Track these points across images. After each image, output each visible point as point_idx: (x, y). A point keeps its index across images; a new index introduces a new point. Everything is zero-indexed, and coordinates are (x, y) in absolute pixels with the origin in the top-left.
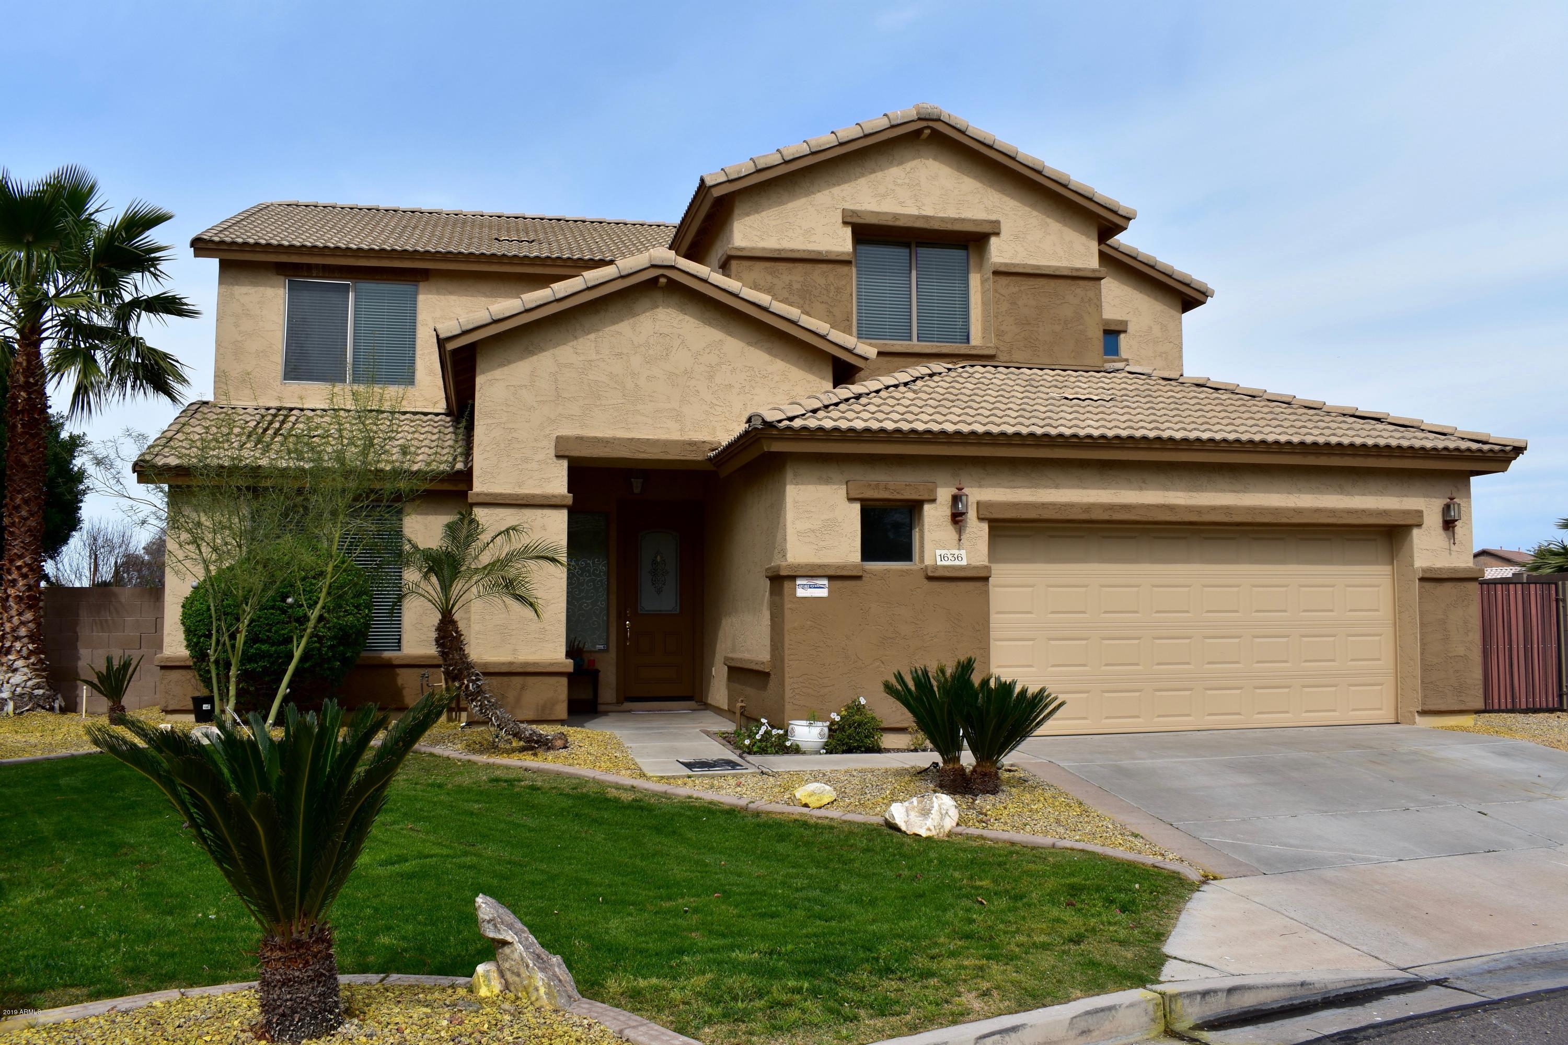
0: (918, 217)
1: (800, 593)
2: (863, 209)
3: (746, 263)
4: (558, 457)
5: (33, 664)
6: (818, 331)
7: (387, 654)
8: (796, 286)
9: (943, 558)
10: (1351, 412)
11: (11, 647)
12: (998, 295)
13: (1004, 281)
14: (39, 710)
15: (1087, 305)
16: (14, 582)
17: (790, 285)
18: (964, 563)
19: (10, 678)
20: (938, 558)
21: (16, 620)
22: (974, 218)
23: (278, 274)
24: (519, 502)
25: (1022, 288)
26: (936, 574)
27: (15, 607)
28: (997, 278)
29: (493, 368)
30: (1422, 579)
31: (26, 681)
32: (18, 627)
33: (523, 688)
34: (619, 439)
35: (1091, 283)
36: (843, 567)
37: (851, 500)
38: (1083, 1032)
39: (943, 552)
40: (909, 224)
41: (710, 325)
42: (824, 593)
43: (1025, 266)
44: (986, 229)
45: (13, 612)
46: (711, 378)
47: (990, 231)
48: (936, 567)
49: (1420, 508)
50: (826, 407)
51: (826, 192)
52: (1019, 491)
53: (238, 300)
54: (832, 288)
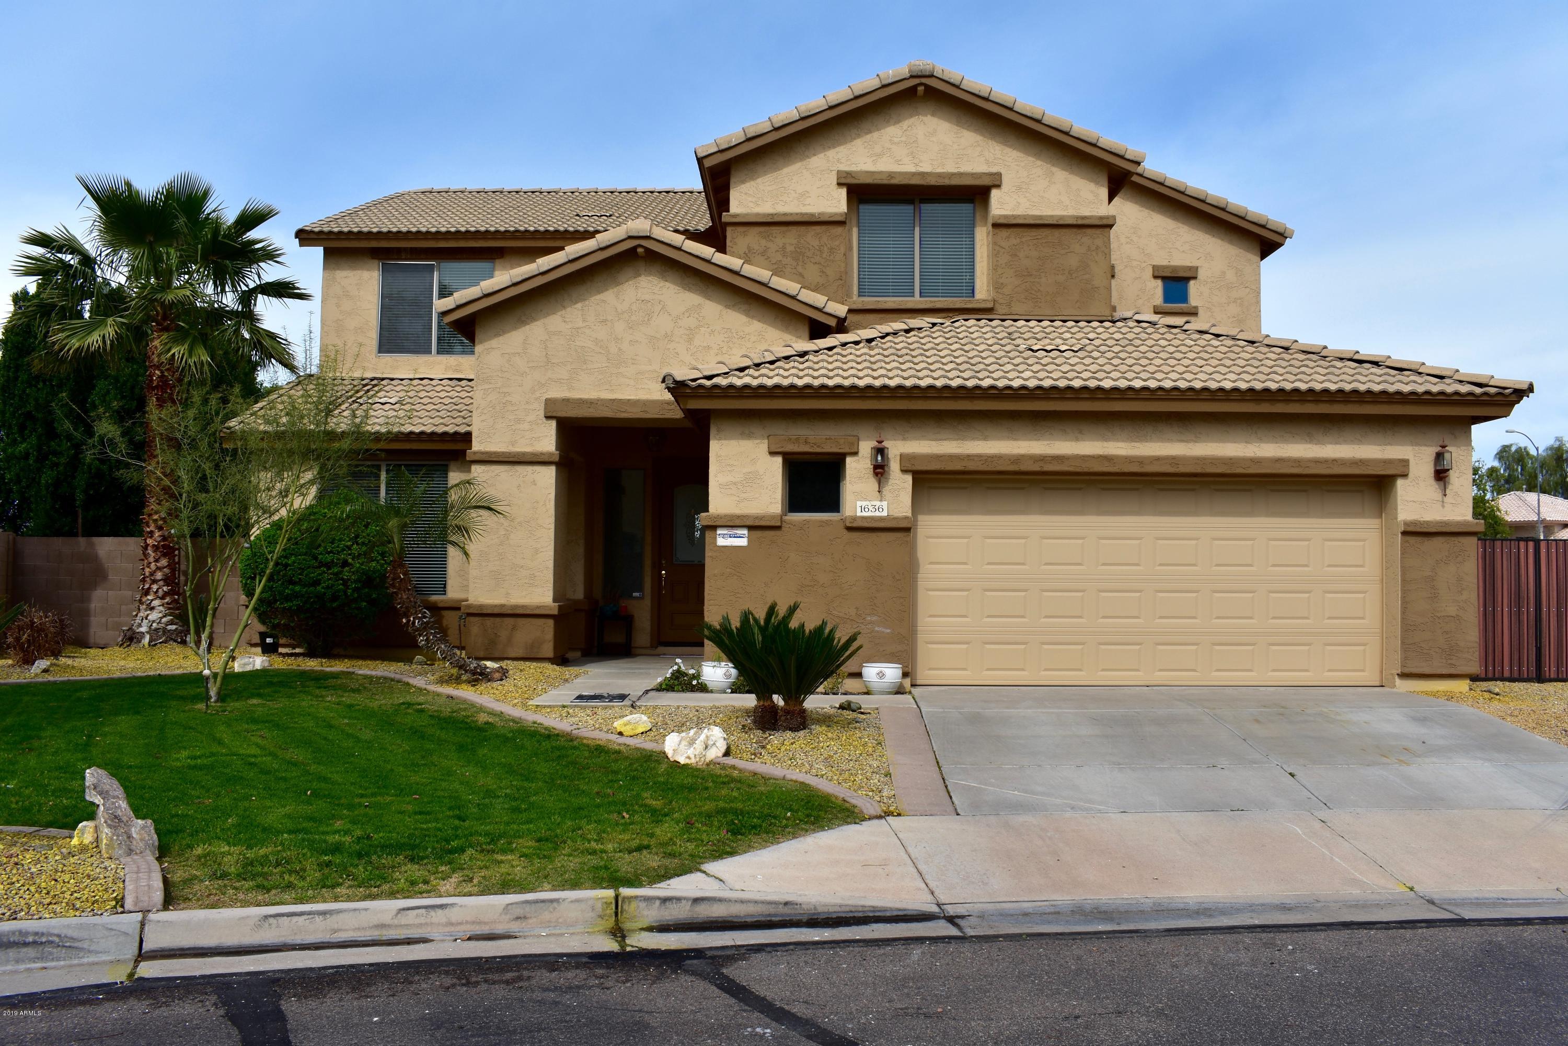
0: (914, 174)
1: (721, 542)
2: (859, 169)
3: (741, 229)
4: (548, 417)
5: (167, 603)
6: (787, 292)
7: (434, 598)
8: (790, 248)
9: (863, 509)
10: (1348, 356)
11: (149, 588)
12: (997, 248)
13: (1004, 233)
14: (171, 643)
15: (1094, 253)
16: (151, 533)
17: (784, 248)
18: (885, 514)
19: (148, 615)
20: (859, 509)
21: (153, 566)
22: (974, 171)
23: (373, 258)
24: (511, 459)
25: (1024, 240)
26: (855, 525)
27: (153, 554)
28: (997, 231)
29: (490, 339)
30: (1404, 533)
31: (161, 618)
32: (155, 572)
33: (514, 628)
34: (602, 400)
35: (1098, 231)
36: (762, 518)
37: (772, 453)
38: (518, 918)
39: (864, 504)
40: (905, 181)
41: (689, 290)
42: (743, 542)
43: (1025, 217)
44: (986, 182)
45: (151, 559)
46: (690, 340)
47: (990, 184)
48: (855, 518)
49: (1406, 457)
50: (758, 365)
51: (822, 155)
52: (945, 443)
53: (339, 283)
54: (825, 248)
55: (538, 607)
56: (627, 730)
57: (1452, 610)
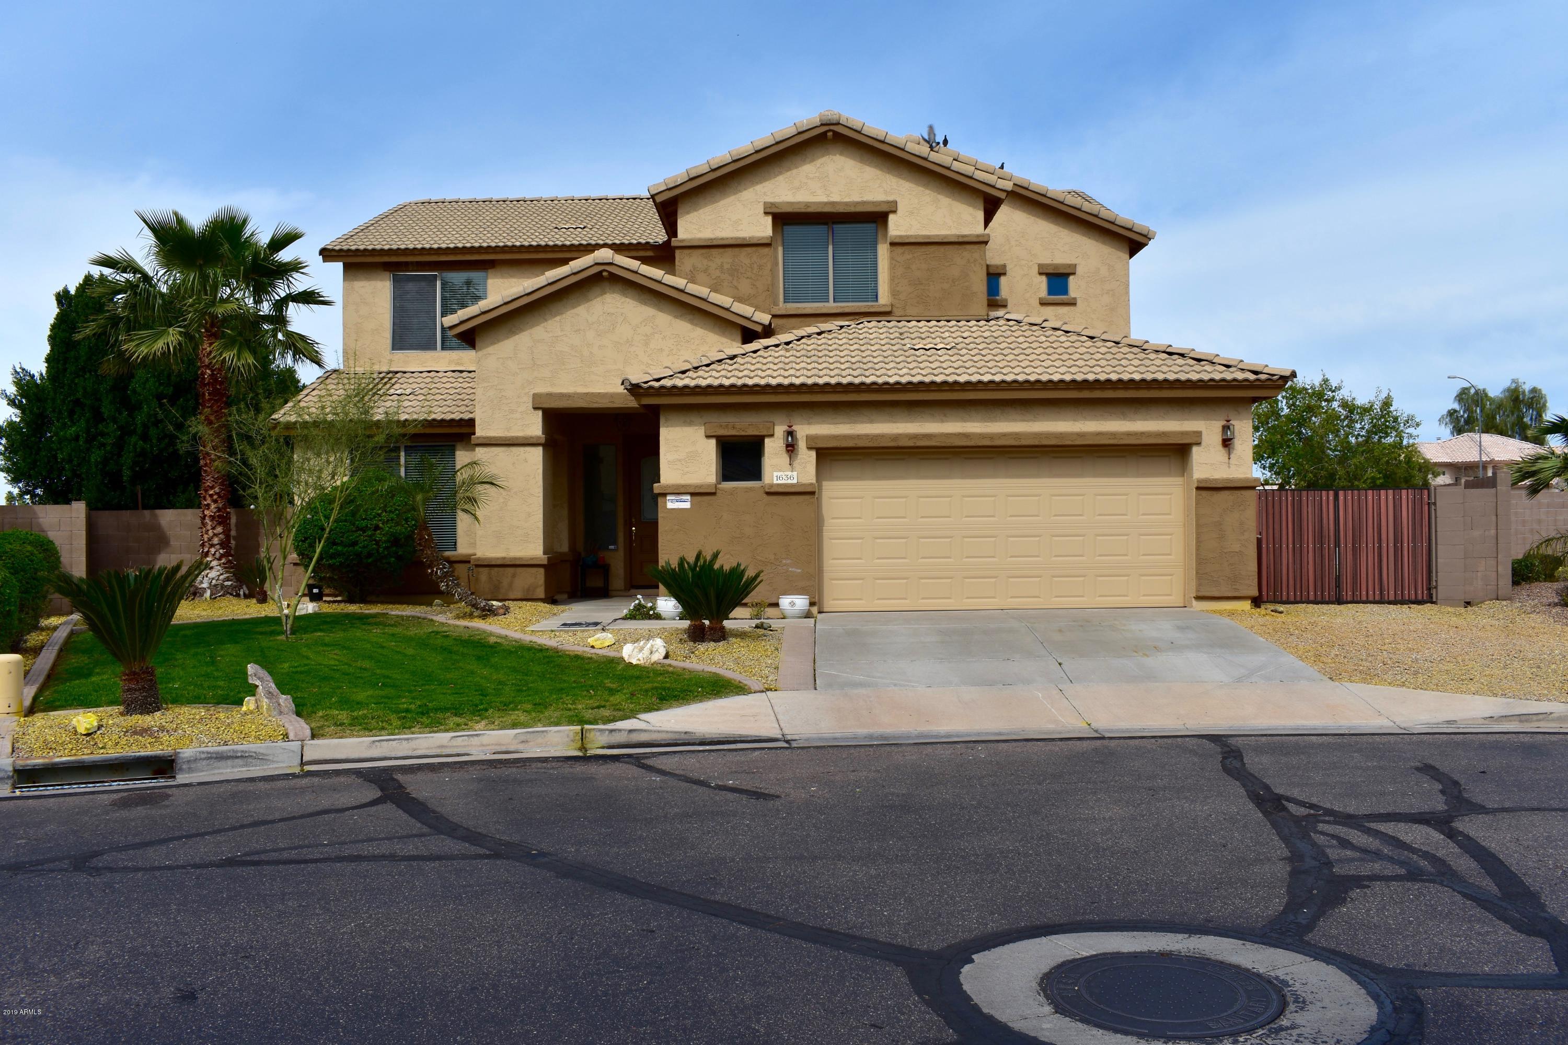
0: (826, 204)
1: (670, 505)
2: (781, 200)
3: (687, 251)
4: (535, 408)
5: (224, 564)
6: (722, 305)
7: (447, 554)
8: (726, 266)
9: (778, 478)
10: (1163, 349)
11: (208, 552)
12: (894, 262)
13: (899, 250)
14: (228, 596)
15: (973, 265)
16: (208, 505)
17: (722, 266)
18: (795, 481)
19: (208, 574)
20: (775, 479)
21: (210, 533)
22: (875, 200)
23: (385, 270)
24: (507, 442)
25: (915, 255)
26: (772, 490)
27: (210, 523)
28: (894, 248)
29: (487, 347)
30: (1198, 488)
31: (219, 576)
32: (212, 537)
33: (514, 576)
34: (578, 394)
35: (976, 247)
36: (701, 486)
37: (708, 437)
38: (523, 742)
39: (779, 474)
40: (819, 210)
41: (645, 304)
42: (687, 505)
43: (916, 236)
44: (884, 208)
45: (209, 527)
46: (647, 344)
47: (888, 210)
48: (772, 485)
49: (1199, 430)
50: (696, 368)
51: (751, 190)
52: (841, 426)
53: (357, 292)
54: (755, 266)
55: (532, 559)
56: (597, 644)
57: (1236, 547)
